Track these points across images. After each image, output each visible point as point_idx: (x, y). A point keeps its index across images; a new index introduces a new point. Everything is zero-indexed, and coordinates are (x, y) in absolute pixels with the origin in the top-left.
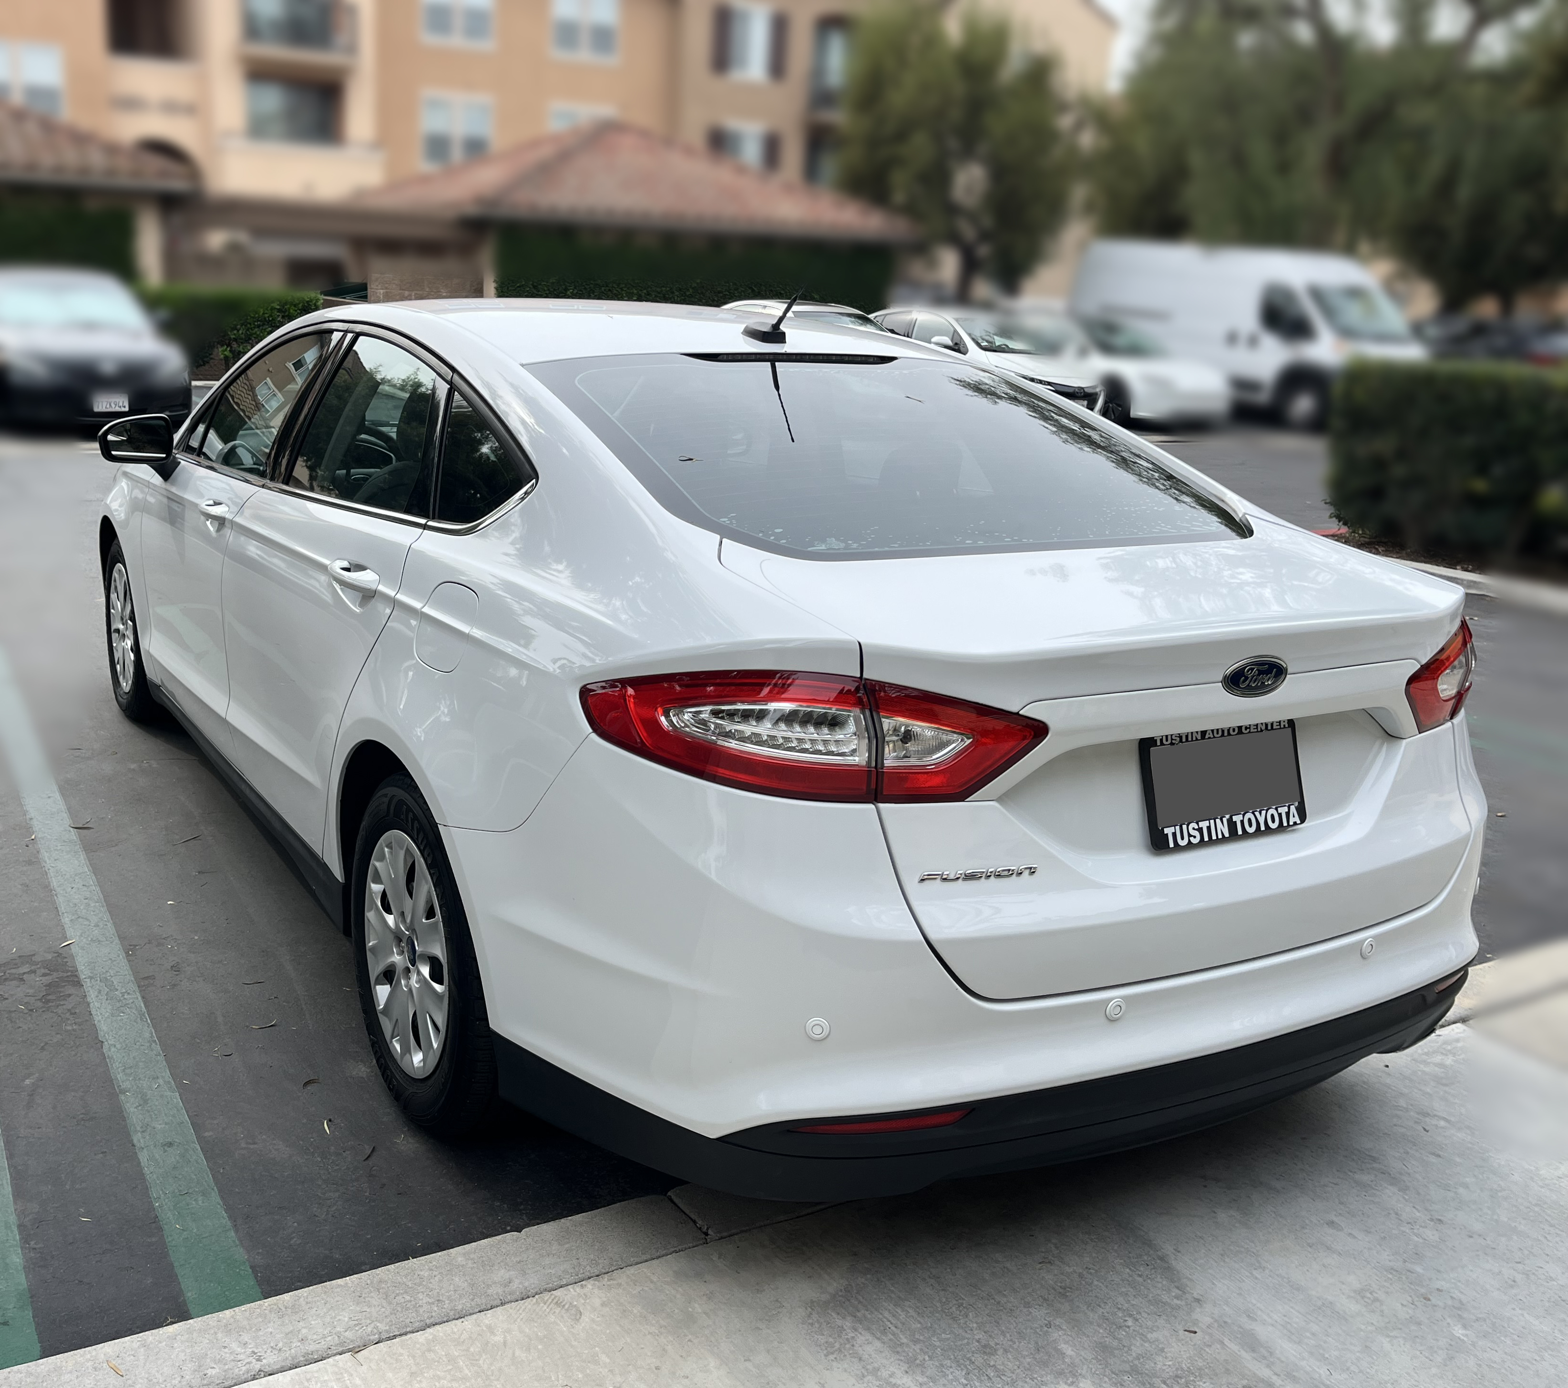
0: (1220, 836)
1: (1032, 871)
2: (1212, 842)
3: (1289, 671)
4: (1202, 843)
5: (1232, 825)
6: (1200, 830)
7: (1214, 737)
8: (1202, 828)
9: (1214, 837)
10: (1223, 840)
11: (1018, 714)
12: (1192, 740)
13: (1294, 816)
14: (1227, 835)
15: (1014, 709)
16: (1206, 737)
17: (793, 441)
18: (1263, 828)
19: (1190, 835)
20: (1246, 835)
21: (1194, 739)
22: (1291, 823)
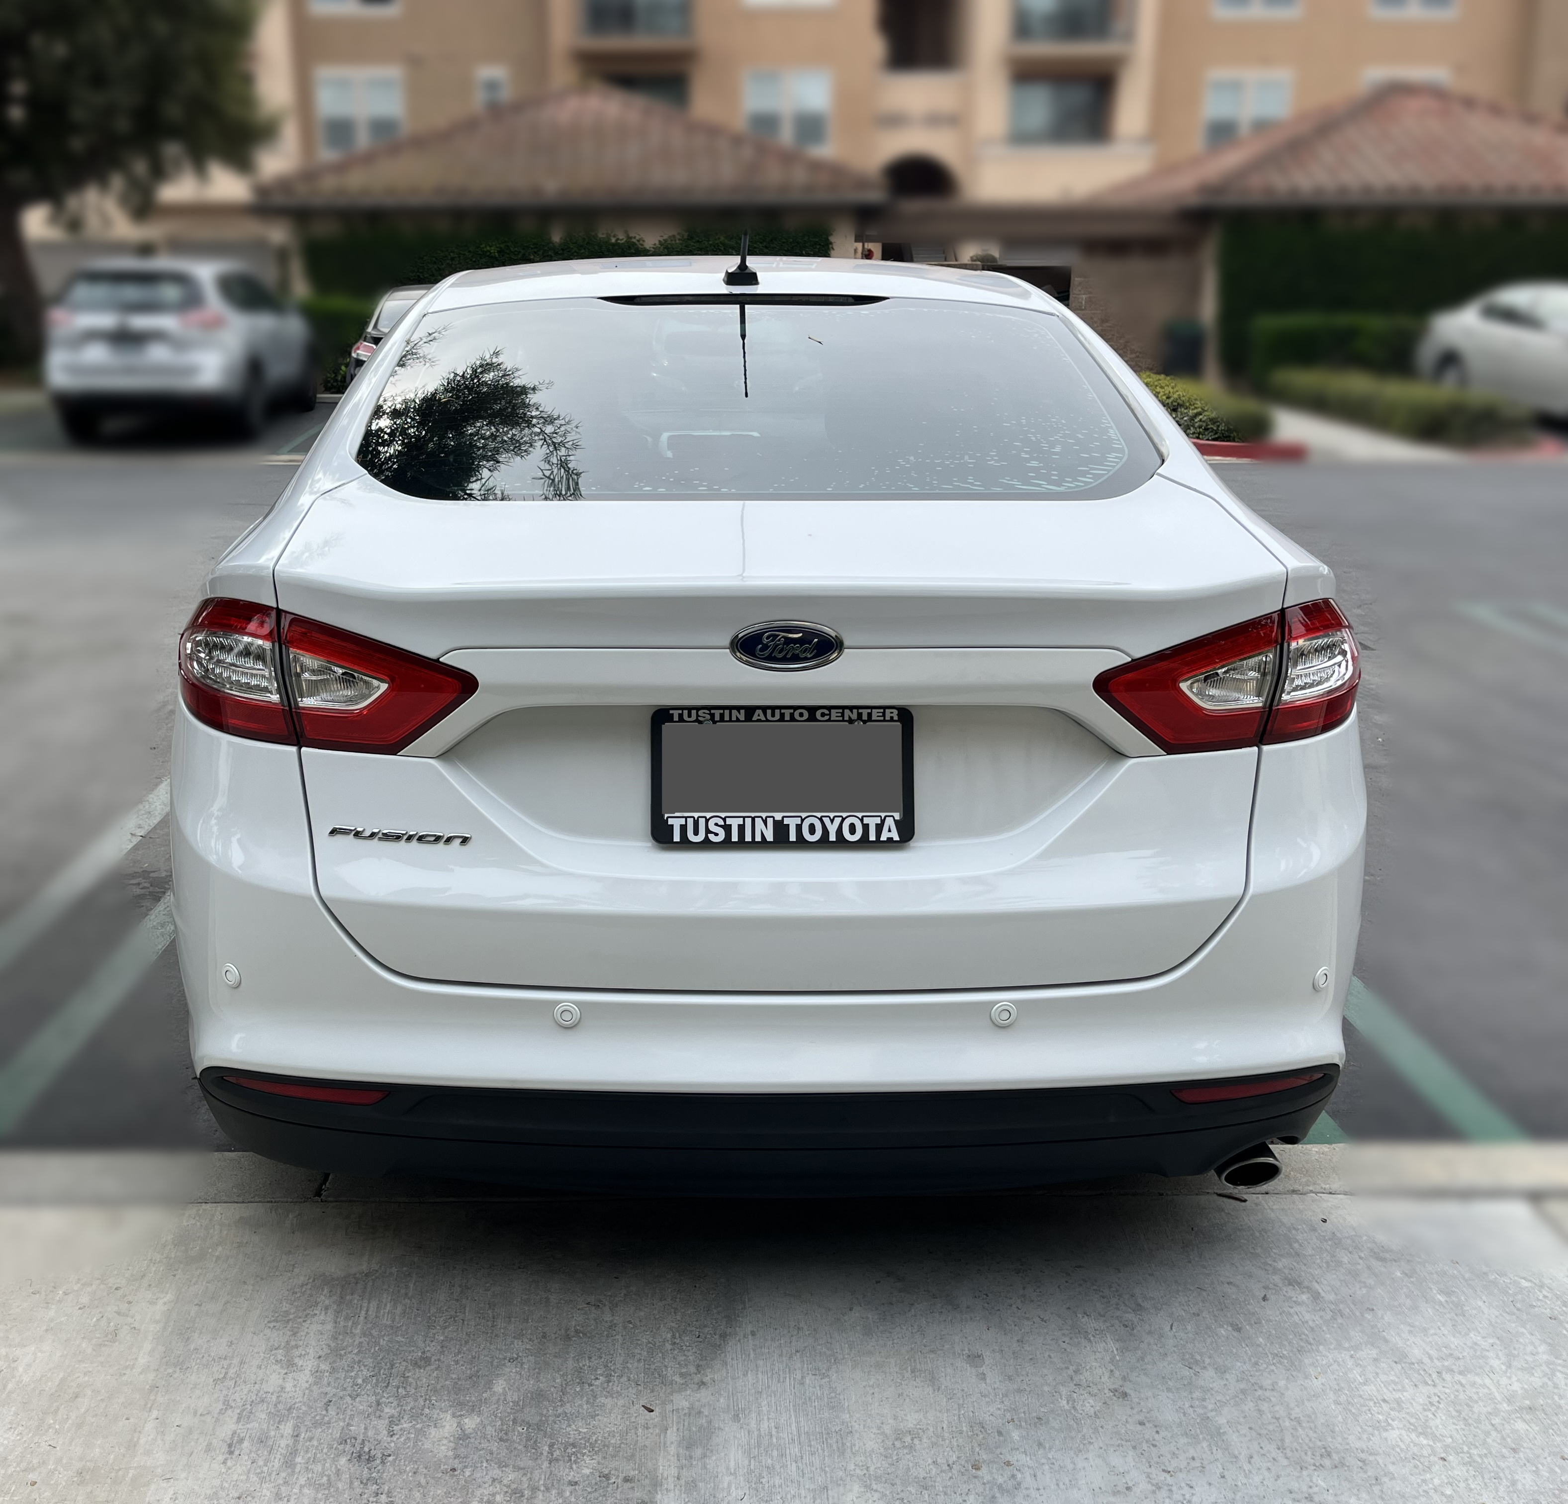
0: (758, 838)
1: (465, 840)
2: (742, 845)
3: (846, 643)
4: (727, 844)
5: (781, 829)
6: (727, 828)
7: (767, 720)
8: (730, 825)
9: (748, 838)
10: (763, 845)
11: (437, 660)
12: (730, 721)
13: (890, 831)
14: (770, 837)
15: (430, 652)
16: (755, 718)
17: (746, 395)
18: (832, 838)
19: (708, 831)
20: (801, 844)
21: (734, 718)
22: (883, 838)
